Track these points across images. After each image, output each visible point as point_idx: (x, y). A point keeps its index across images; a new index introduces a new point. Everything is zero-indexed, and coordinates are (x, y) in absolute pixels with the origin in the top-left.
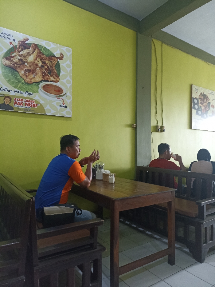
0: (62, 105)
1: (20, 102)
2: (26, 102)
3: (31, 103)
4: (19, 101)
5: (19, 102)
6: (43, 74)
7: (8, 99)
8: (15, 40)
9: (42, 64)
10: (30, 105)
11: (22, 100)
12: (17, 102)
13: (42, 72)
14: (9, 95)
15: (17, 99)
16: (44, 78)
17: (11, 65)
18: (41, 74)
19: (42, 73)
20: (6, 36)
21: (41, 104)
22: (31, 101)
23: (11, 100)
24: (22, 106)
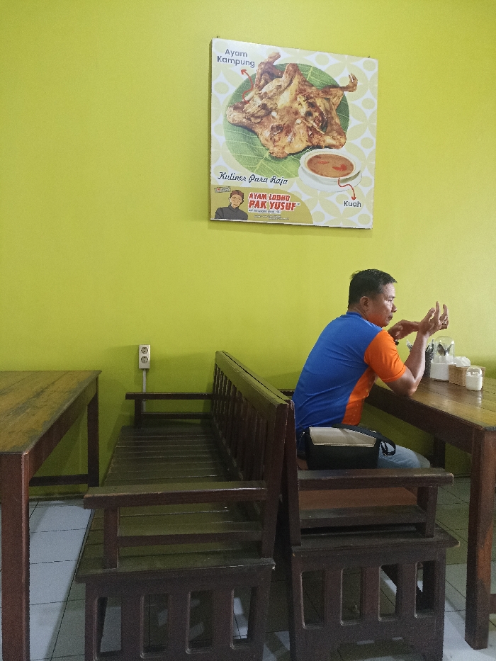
0: (351, 201)
1: (261, 201)
2: (272, 201)
3: (281, 202)
4: (259, 199)
5: (258, 202)
6: (310, 133)
7: (237, 196)
8: (253, 64)
9: (309, 109)
10: (281, 207)
11: (264, 196)
12: (254, 202)
13: (308, 127)
14: (239, 187)
15: (255, 196)
16: (311, 142)
17: (244, 120)
18: (305, 133)
19: (307, 131)
20: (235, 57)
21: (303, 203)
22: (283, 198)
23: (243, 198)
24: (263, 209)
